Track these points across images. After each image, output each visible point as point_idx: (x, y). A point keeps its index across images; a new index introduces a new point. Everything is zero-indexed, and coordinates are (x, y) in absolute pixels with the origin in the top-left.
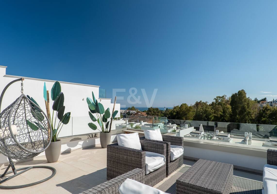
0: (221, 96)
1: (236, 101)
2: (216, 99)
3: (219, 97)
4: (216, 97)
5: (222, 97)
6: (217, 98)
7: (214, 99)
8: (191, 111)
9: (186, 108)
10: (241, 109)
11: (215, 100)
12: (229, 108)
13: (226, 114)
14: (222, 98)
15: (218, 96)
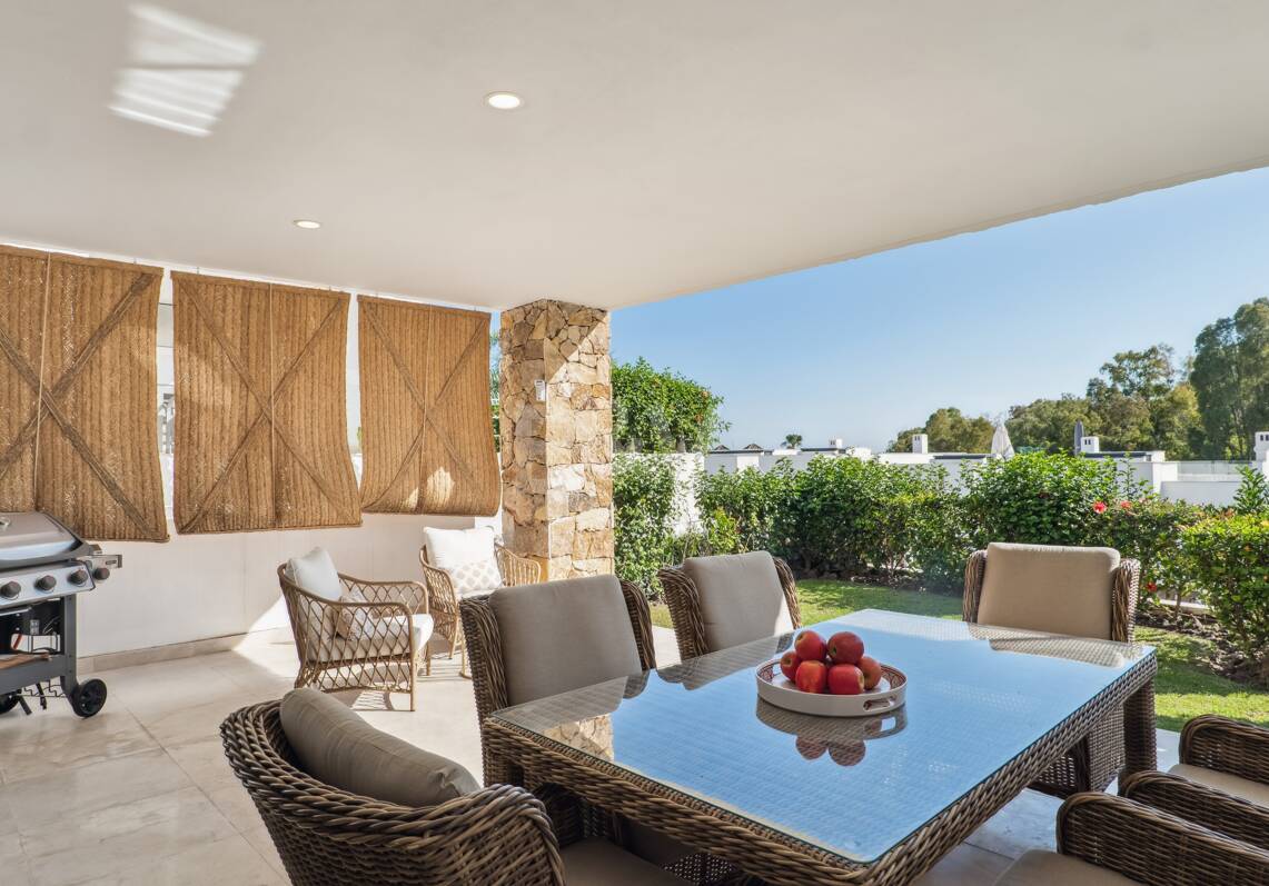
0: (1141, 349)
1: (1223, 361)
2: (1113, 370)
3: (1132, 357)
4: (1114, 355)
5: (1146, 356)
6: (1116, 364)
7: (1104, 369)
8: (981, 439)
9: (952, 427)
10: (1255, 402)
11: (1107, 371)
12: (1186, 404)
13: (1168, 435)
14: (1146, 362)
15: (1124, 351)
